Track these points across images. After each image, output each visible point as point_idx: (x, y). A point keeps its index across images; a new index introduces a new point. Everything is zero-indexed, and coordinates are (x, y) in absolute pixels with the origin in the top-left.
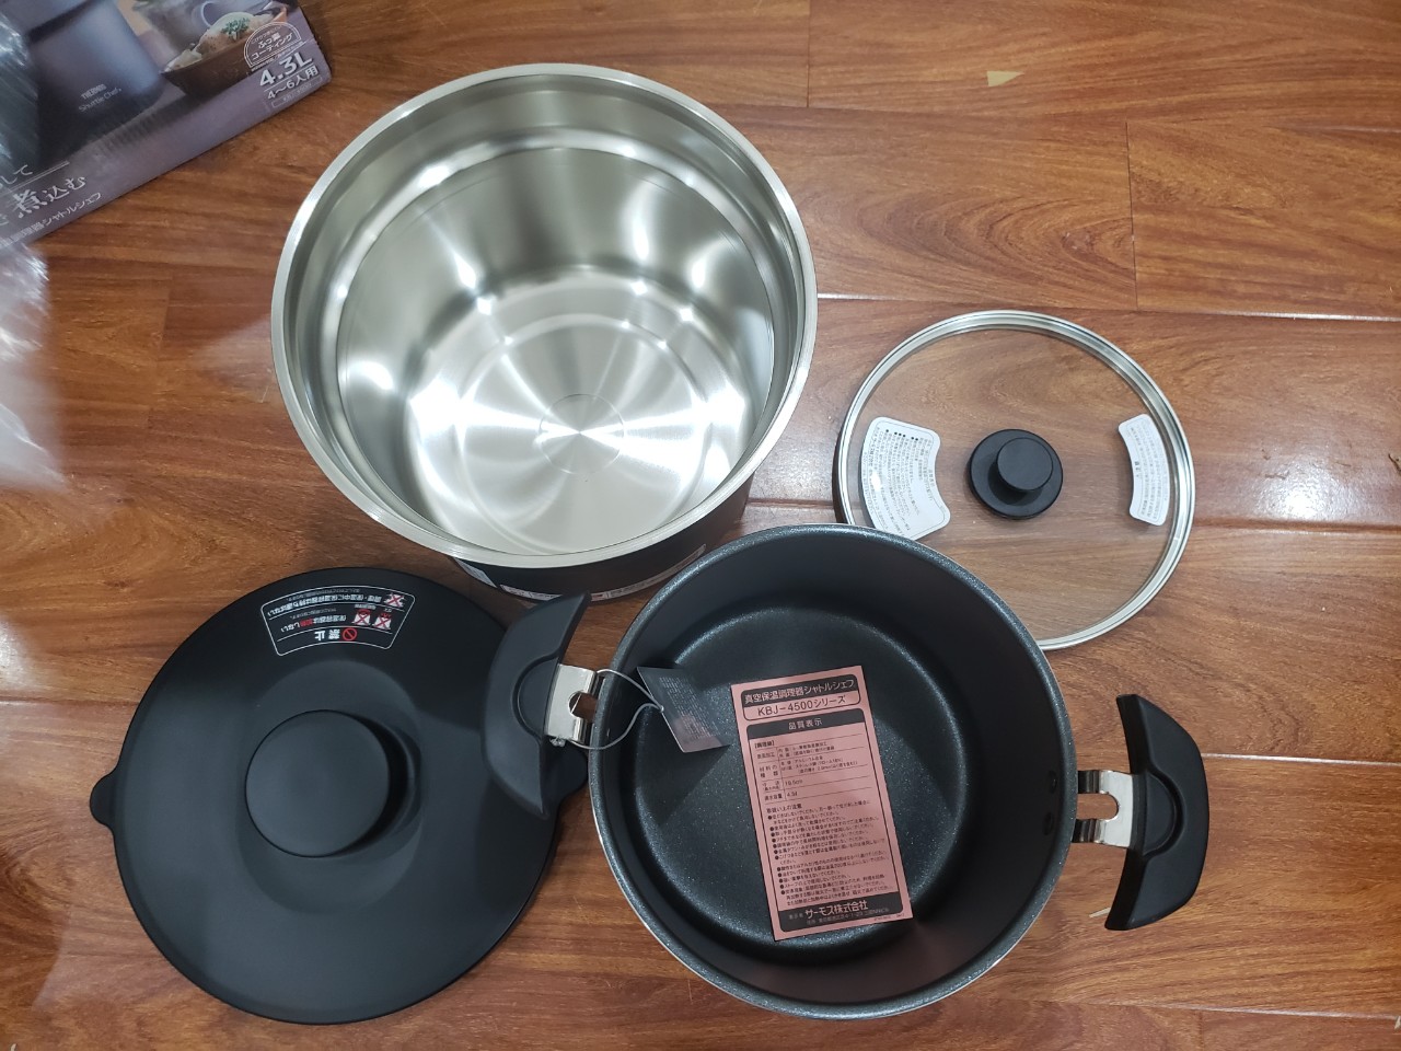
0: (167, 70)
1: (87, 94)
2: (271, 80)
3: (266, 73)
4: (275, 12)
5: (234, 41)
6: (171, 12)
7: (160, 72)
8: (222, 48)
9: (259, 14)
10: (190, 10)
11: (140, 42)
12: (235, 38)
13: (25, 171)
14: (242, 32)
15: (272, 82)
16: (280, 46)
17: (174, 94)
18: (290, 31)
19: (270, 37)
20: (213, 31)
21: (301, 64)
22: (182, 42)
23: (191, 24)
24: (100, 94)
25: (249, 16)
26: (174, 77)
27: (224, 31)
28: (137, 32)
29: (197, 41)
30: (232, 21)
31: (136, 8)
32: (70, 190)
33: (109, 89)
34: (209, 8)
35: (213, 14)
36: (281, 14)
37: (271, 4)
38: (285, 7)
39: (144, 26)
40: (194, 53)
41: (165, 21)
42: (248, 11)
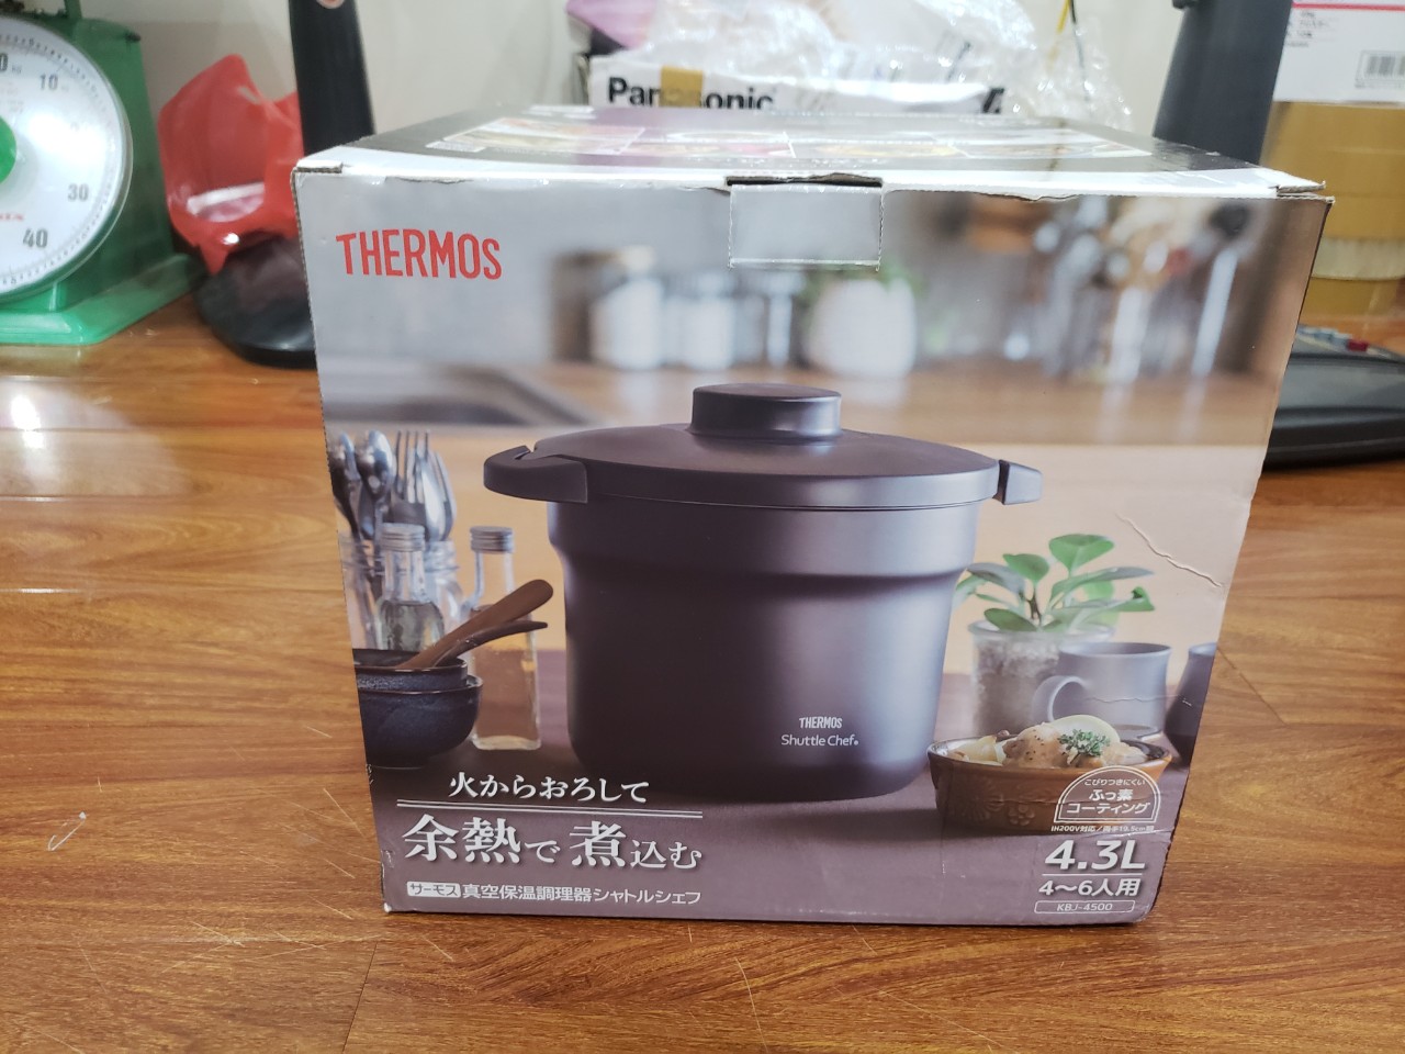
0: (942, 752)
1: (809, 722)
2: (1065, 862)
3: (1067, 846)
4: (1154, 753)
5: (1064, 765)
6: (1019, 662)
7: (930, 749)
8: (1041, 764)
9: (1131, 744)
10: (1045, 675)
11: (941, 682)
12: (1070, 759)
13: (639, 792)
14: (1086, 757)
15: (1065, 866)
16: (1120, 815)
17: (922, 796)
18: (1151, 798)
19: (1116, 789)
20: (1049, 731)
21: (1126, 864)
22: (996, 720)
23: (1028, 699)
24: (824, 733)
25: (1114, 737)
26: (940, 769)
27: (1064, 740)
28: (950, 666)
29: (1016, 731)
30: (1085, 731)
31: (975, 629)
32: (668, 862)
33: (843, 733)
34: (1071, 688)
35: (1070, 702)
36: (1159, 763)
37: (1157, 738)
38: (1172, 754)
39: (963, 660)
40: (999, 748)
41: (997, 674)
42: (1120, 728)
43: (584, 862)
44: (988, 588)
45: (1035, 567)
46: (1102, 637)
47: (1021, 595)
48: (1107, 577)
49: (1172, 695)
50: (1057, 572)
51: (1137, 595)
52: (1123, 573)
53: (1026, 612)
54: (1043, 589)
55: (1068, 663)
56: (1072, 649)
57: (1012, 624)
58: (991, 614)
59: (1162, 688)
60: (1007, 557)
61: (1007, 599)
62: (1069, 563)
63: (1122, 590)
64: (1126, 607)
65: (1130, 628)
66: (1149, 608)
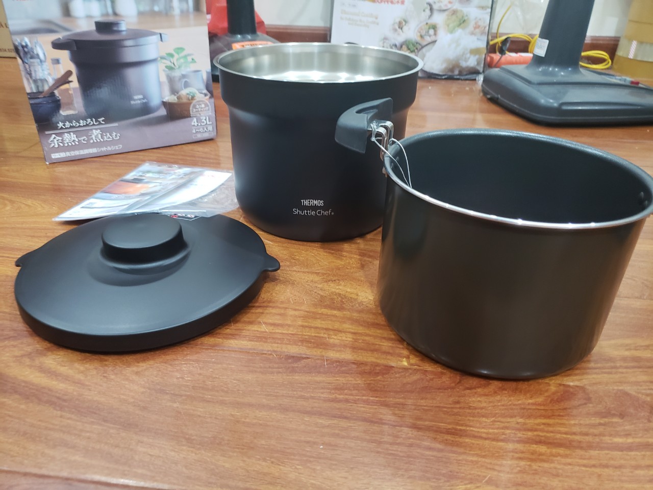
0: (164, 100)
1: (136, 97)
2: (196, 124)
3: (195, 120)
4: (206, 95)
5: (189, 100)
6: (174, 77)
7: (162, 100)
8: (184, 100)
9: (201, 93)
10: (180, 79)
11: (160, 84)
12: (190, 98)
13: (103, 121)
14: (193, 98)
15: (196, 125)
16: (204, 111)
17: (163, 112)
18: (208, 106)
19: (201, 105)
20: (184, 92)
21: (208, 123)
22: (174, 91)
23: (179, 85)
24: (140, 99)
25: (197, 92)
26: (164, 104)
27: (188, 94)
28: (161, 80)
29: (177, 93)
30: (191, 91)
31: (164, 70)
32: (113, 138)
33: (143, 99)
34: (186, 82)
35: (187, 85)
36: (208, 97)
37: (205, 91)
38: (209, 95)
39: (164, 79)
40: (175, 98)
41: (171, 80)
42: (198, 90)
43: (94, 141)
44: (164, 61)
45: (171, 55)
46: (189, 70)
47: (171, 62)
48: (186, 56)
49: (205, 81)
50: (176, 56)
51: (193, 59)
52: (189, 55)
53: (173, 66)
54: (174, 60)
55: (184, 76)
56: (184, 73)
57: (170, 68)
58: (166, 67)
59: (203, 79)
60: (167, 54)
61: (169, 63)
62: (178, 54)
63: (189, 59)
64: (191, 62)
65: (193, 67)
66: (195, 62)
